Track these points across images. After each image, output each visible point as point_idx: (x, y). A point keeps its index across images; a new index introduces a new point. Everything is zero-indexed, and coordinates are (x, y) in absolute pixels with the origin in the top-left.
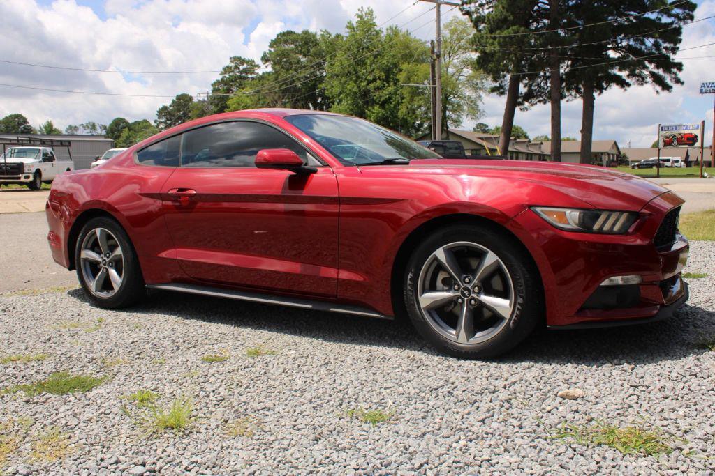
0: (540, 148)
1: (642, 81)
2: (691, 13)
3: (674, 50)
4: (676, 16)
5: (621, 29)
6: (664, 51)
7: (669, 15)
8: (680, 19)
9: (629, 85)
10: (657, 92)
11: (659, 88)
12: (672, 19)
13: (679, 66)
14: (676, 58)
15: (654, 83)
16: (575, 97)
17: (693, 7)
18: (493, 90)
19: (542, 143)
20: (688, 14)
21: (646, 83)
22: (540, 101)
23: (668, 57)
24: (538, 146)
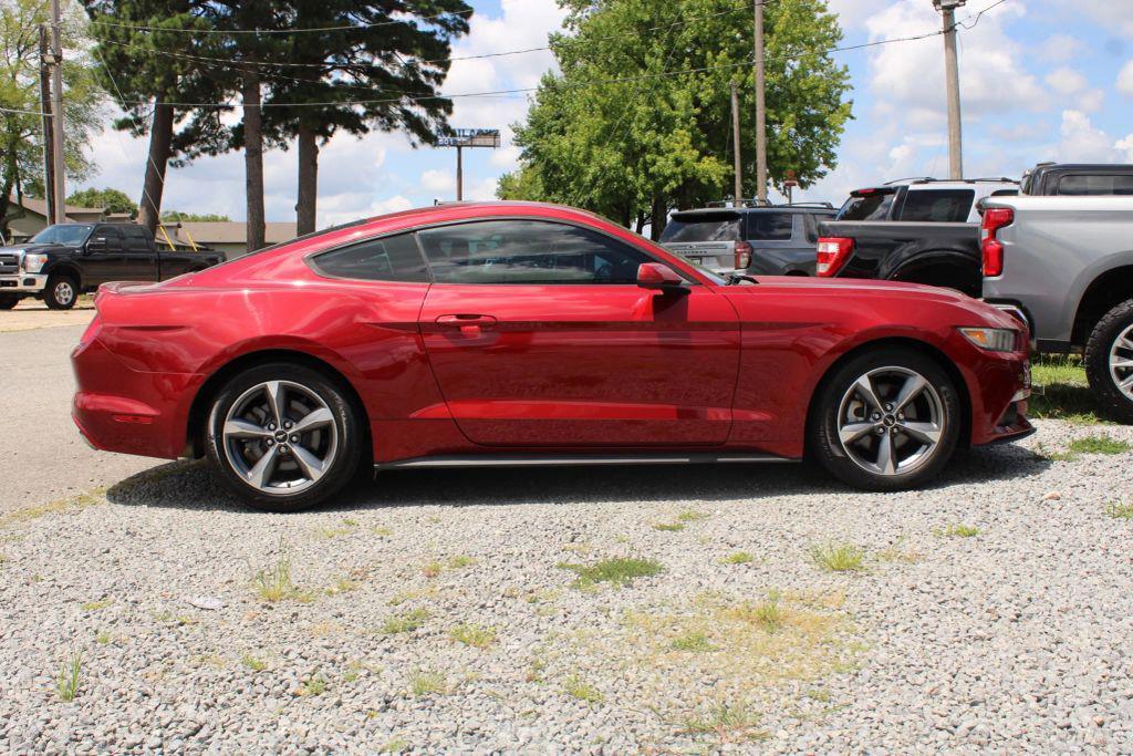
0: (176, 234)
1: (389, 124)
2: (464, 20)
3: (439, 79)
4: (443, 23)
5: (358, 35)
6: (423, 78)
7: (433, 21)
8: (449, 29)
9: (365, 130)
10: (414, 145)
11: (415, 138)
12: (437, 27)
13: (447, 105)
14: (443, 91)
15: (408, 130)
16: (270, 146)
17: (467, 12)
18: (122, 125)
19: (179, 226)
20: (461, 23)
21: (395, 127)
22: (204, 150)
23: (430, 90)
24: (173, 231)
